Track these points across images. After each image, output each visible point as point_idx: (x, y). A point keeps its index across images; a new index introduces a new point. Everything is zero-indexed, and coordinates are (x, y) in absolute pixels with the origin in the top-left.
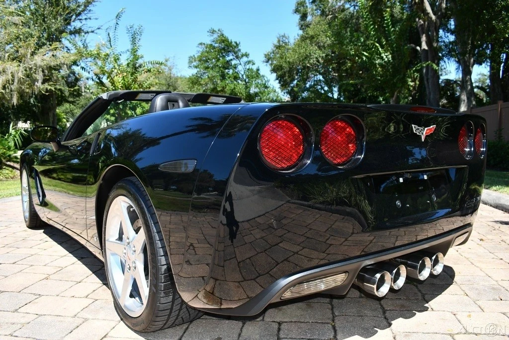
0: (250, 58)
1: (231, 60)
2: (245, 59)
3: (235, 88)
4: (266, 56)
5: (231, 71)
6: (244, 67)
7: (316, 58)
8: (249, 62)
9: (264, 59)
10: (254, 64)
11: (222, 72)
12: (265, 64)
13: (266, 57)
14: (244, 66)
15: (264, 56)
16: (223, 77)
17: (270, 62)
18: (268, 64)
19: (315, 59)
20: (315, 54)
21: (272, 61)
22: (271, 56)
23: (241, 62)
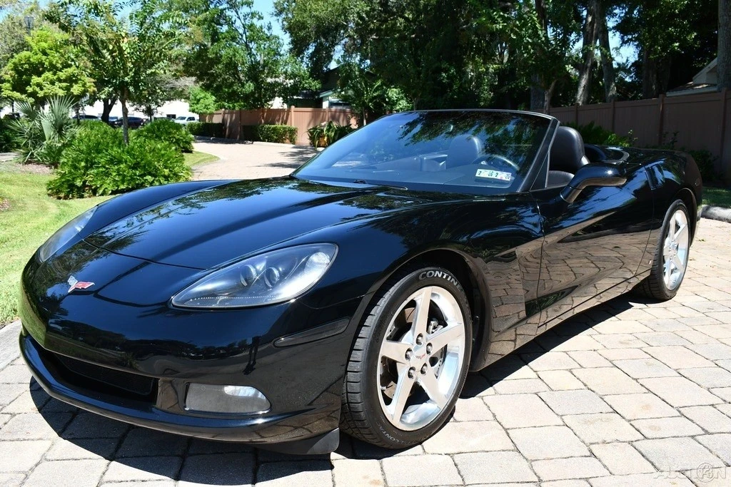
0: (253, 10)
1: (225, 9)
2: (245, 10)
3: (234, 55)
4: (276, 5)
5: (225, 28)
6: (243, 22)
7: (358, 13)
8: (253, 15)
9: (273, 10)
10: (261, 18)
11: (213, 30)
12: (275, 18)
13: (276, 8)
14: (245, 20)
15: (273, 5)
16: (215, 37)
17: (283, 16)
18: (281, 19)
19: (356, 15)
20: (355, 6)
21: (287, 14)
22: (285, 6)
23: (239, 13)
